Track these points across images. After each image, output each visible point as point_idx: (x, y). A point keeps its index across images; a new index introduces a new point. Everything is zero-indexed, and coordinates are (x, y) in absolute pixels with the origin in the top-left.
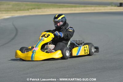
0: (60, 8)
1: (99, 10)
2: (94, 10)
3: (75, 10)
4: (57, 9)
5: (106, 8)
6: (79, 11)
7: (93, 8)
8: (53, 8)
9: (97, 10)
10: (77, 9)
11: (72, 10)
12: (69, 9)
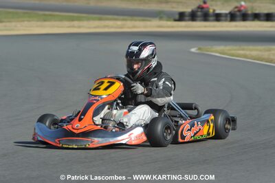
0: (45, 21)
1: (134, 27)
2: (121, 28)
3: (79, 27)
4: (39, 23)
5: (148, 23)
6: (89, 28)
7: (119, 23)
8: (28, 21)
9: (129, 28)
10: (85, 23)
11: (73, 27)
12: (66, 23)
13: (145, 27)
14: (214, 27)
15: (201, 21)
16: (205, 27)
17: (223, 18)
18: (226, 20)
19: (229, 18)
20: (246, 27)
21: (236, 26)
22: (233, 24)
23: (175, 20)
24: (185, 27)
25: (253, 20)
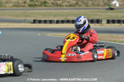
13: (18, 26)
14: (49, 26)
15: (43, 23)
16: (45, 26)
17: (53, 22)
18: (54, 23)
19: (56, 22)
20: (63, 26)
21: (59, 26)
22: (58, 24)
23: (32, 23)
24: (36, 26)
25: (67, 23)
